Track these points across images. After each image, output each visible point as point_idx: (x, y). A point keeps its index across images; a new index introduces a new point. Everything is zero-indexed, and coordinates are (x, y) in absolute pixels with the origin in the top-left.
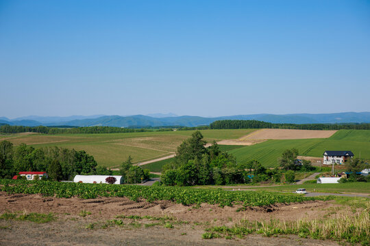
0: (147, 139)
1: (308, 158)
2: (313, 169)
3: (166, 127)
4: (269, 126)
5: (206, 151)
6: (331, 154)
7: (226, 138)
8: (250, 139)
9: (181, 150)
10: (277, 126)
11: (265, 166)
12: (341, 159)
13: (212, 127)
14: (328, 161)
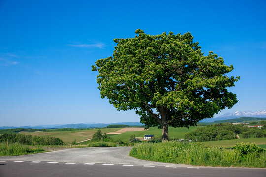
0: (83, 132)
1: (139, 138)
2: (141, 141)
3: (91, 128)
4: (128, 127)
5: (102, 137)
6: (147, 136)
7: (112, 131)
8: (120, 132)
9: (94, 136)
10: (131, 127)
11: (123, 141)
12: (150, 138)
13: (108, 127)
14: (146, 138)
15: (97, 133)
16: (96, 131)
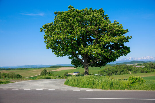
0: (35, 70)
1: (70, 74)
2: (71, 76)
3: (40, 68)
5: (47, 73)
6: (75, 72)
7: (53, 70)
8: (58, 70)
9: (42, 73)
10: (65, 67)
11: (60, 75)
12: (77, 73)
13: (51, 67)
14: (74, 74)
15: (44, 71)
16: (43, 70)
